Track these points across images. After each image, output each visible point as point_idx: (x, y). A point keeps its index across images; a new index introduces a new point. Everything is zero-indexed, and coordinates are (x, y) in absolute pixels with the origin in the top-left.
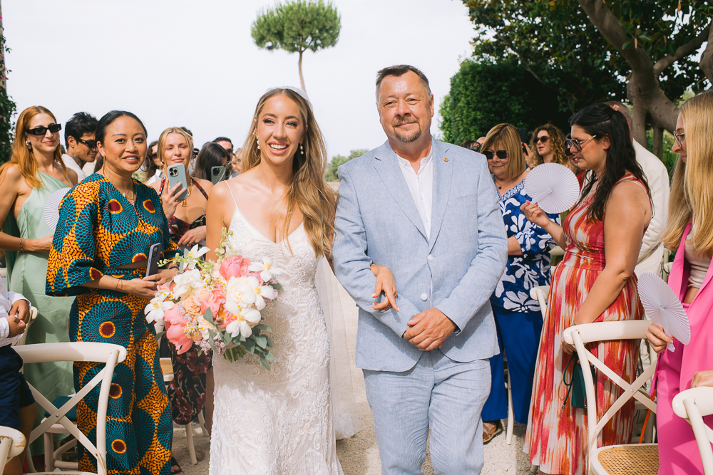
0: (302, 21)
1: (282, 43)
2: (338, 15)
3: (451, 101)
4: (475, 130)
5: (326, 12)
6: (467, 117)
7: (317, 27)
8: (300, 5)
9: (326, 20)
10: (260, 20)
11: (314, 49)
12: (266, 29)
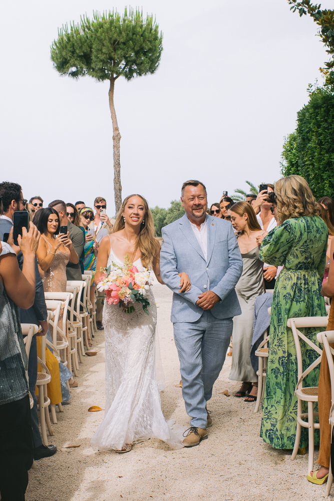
0: (115, 41)
1: (89, 67)
2: (159, 35)
3: (299, 140)
4: (329, 176)
5: (144, 31)
6: (320, 160)
7: (133, 49)
8: (112, 22)
9: (144, 41)
10: (62, 39)
11: (129, 76)
12: (70, 51)
